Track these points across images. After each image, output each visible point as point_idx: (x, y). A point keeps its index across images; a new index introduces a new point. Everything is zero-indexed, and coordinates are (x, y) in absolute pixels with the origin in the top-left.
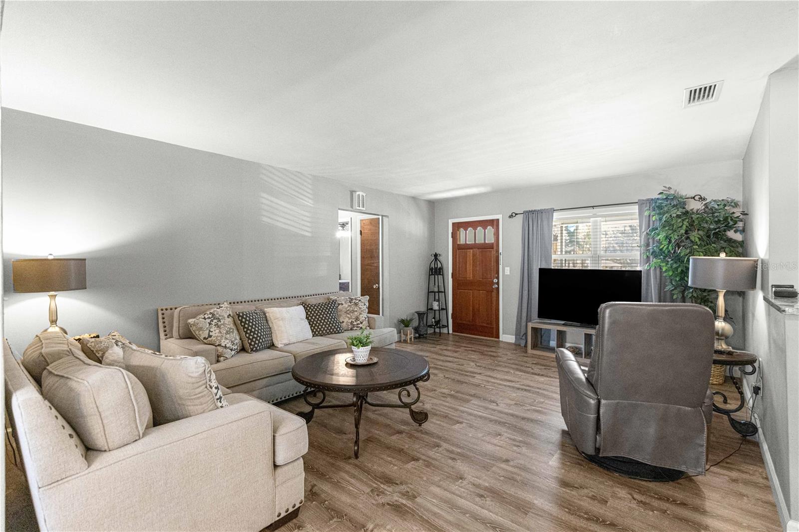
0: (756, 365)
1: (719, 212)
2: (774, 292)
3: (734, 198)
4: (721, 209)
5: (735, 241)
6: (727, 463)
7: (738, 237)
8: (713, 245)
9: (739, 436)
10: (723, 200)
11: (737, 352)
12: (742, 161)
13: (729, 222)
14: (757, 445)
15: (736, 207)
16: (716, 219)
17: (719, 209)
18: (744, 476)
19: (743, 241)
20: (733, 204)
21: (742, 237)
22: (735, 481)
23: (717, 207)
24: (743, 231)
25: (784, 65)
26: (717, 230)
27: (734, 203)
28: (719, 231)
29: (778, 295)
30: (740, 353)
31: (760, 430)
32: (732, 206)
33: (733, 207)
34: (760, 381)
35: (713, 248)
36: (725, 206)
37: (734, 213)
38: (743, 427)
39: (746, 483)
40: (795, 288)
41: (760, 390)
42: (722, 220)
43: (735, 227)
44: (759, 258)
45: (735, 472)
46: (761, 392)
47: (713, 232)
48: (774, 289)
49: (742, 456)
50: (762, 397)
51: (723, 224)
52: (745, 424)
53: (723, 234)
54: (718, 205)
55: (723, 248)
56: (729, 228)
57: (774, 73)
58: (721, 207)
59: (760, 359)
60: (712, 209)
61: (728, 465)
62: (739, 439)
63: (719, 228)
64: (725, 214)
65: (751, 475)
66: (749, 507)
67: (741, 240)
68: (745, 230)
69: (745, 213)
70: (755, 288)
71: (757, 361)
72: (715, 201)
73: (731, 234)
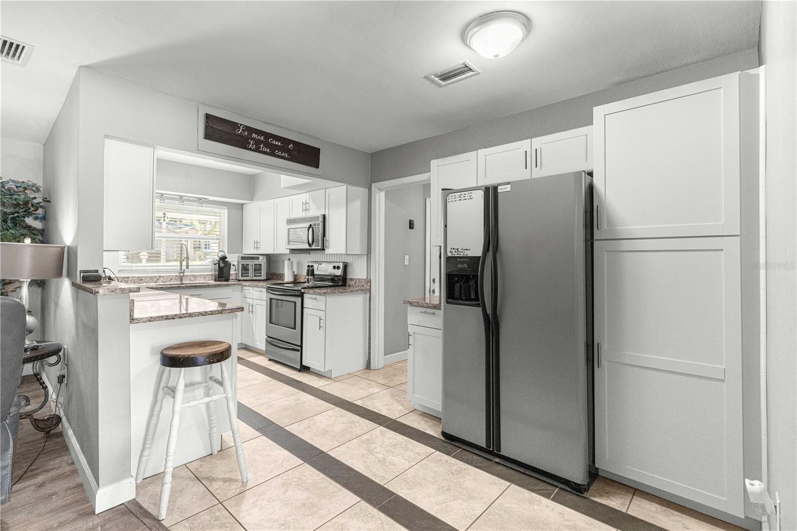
0: (61, 354)
1: (19, 195)
2: (83, 277)
3: (35, 183)
4: (21, 192)
5: (35, 229)
6: (32, 471)
7: (38, 225)
8: (10, 231)
9: (42, 434)
10: (23, 182)
11: (41, 346)
12: (42, 146)
13: (27, 207)
14: (61, 435)
15: (38, 192)
16: (14, 202)
17: (19, 192)
18: (51, 474)
19: (43, 230)
20: (34, 188)
21: (42, 225)
22: (41, 485)
23: (15, 189)
24: (44, 218)
25: (92, 64)
26: (16, 215)
27: (36, 188)
28: (18, 217)
29: (86, 279)
30: (45, 345)
31: (64, 419)
32: (33, 190)
33: (35, 192)
34: (64, 368)
35: (10, 234)
36: (26, 189)
37: (35, 198)
38: (47, 423)
39: (53, 480)
40: (99, 272)
41: (65, 378)
42: (22, 203)
43: (35, 214)
44: (64, 244)
45: (40, 476)
46: (65, 380)
47: (11, 216)
48: (82, 274)
49: (46, 455)
50: (66, 384)
51: (22, 209)
52: (49, 419)
53: (22, 220)
54: (17, 187)
55: (23, 235)
56: (28, 214)
57: (83, 66)
58: (22, 189)
59: (65, 347)
60: (10, 190)
61: (34, 473)
62: (44, 437)
63: (18, 212)
64: (25, 198)
65: (57, 469)
66: (60, 503)
67: (41, 228)
68: (46, 218)
69: (48, 199)
70: (62, 275)
71: (62, 349)
72: (13, 181)
73: (29, 221)
